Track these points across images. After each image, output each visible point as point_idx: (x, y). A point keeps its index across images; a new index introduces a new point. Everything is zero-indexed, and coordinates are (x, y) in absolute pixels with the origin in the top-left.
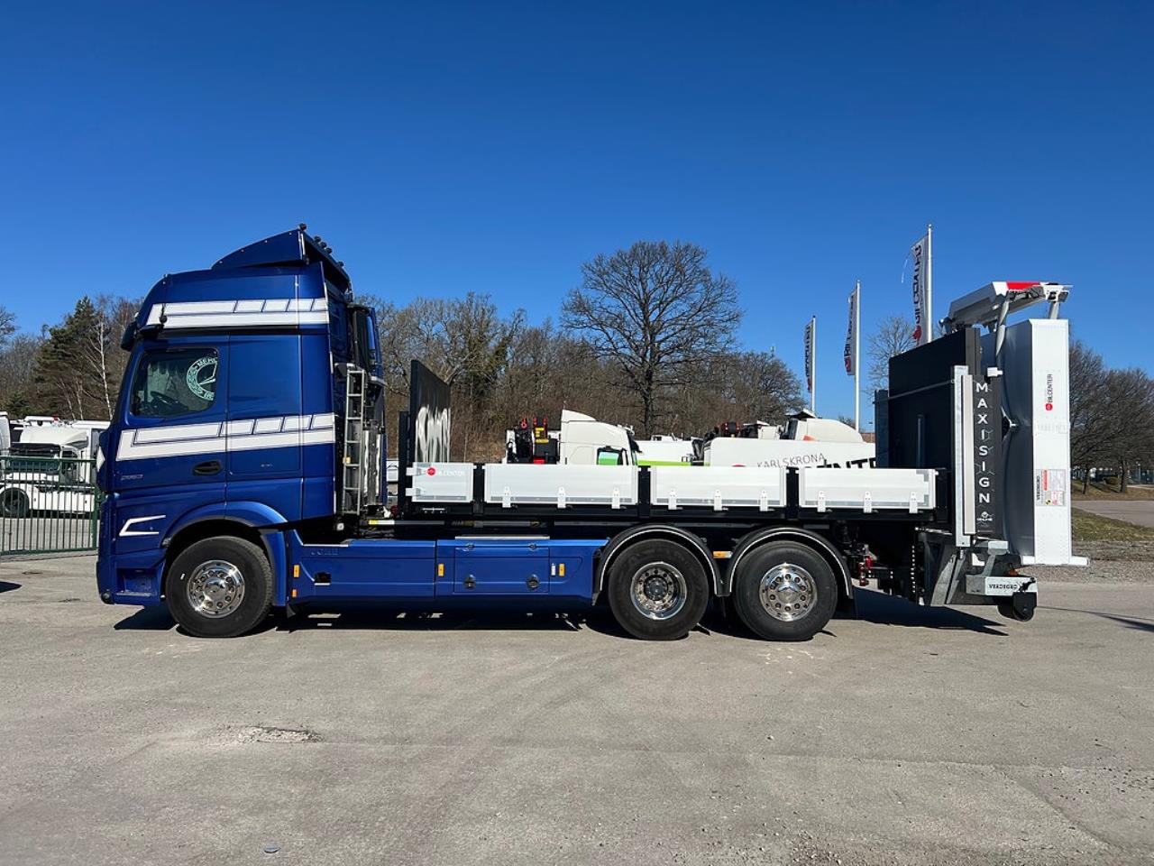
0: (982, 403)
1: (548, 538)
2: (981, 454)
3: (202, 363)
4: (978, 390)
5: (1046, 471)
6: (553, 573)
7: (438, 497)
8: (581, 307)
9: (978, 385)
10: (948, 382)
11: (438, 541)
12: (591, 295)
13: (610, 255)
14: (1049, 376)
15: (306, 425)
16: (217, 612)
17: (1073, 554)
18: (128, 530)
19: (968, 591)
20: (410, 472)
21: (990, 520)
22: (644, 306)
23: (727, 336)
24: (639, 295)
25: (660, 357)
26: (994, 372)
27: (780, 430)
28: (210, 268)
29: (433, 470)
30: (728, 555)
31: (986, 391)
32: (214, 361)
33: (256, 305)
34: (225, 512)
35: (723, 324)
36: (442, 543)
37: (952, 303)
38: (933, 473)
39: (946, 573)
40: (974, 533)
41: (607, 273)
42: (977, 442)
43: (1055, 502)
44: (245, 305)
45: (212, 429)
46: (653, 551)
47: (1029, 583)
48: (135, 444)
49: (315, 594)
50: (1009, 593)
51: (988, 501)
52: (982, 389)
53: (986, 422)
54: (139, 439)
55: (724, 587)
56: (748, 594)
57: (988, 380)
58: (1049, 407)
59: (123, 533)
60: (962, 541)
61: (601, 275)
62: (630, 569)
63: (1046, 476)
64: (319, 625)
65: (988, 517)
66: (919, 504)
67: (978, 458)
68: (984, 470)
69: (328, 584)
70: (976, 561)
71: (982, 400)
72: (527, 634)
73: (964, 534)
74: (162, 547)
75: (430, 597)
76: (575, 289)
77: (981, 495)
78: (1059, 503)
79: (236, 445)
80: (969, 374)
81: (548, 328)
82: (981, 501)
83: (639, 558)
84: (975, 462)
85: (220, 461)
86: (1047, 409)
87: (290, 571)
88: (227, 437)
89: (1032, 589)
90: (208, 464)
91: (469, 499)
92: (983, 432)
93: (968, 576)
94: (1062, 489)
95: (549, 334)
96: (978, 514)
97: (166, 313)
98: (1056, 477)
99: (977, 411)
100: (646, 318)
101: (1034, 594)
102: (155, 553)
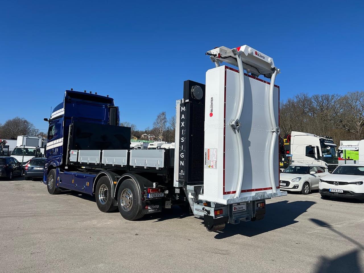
0: (183, 117)
2: (182, 141)
3: (54, 127)
4: (182, 111)
5: (209, 150)
6: (87, 185)
7: (73, 160)
9: (182, 108)
14: (212, 98)
18: (46, 166)
20: (70, 153)
21: (184, 174)
31: (185, 110)
38: (164, 151)
42: (180, 136)
43: (212, 167)
50: (203, 214)
51: (183, 165)
52: (183, 110)
53: (184, 126)
58: (211, 115)
60: (175, 184)
63: (209, 152)
65: (183, 173)
66: (159, 165)
67: (180, 144)
68: (182, 149)
69: (61, 183)
71: (183, 115)
73: (176, 181)
77: (181, 162)
78: (214, 167)
82: (181, 165)
86: (210, 116)
87: (57, 179)
89: (211, 214)
90: (52, 151)
92: (183, 131)
94: (216, 160)
96: (180, 172)
98: (213, 153)
99: (181, 120)
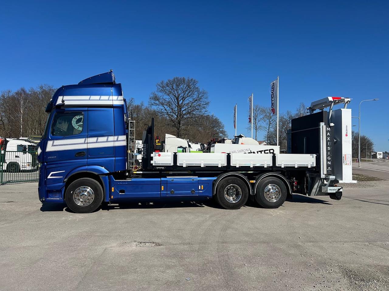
0: (328, 134)
1: (197, 177)
2: (328, 149)
3: (78, 117)
4: (327, 130)
6: (200, 188)
7: (162, 164)
8: (156, 98)
9: (327, 128)
10: (318, 127)
11: (162, 178)
12: (160, 94)
13: (166, 81)
14: (347, 126)
15: (116, 140)
16: (84, 204)
17: (353, 180)
18: (51, 176)
19: (322, 192)
20: (152, 155)
21: (331, 169)
22: (177, 99)
23: (205, 110)
24: (176, 95)
25: (183, 116)
26: (332, 124)
27: (232, 141)
28: (77, 84)
29: (160, 154)
30: (254, 181)
31: (330, 130)
32: (82, 117)
33: (97, 97)
34: (87, 169)
35: (203, 106)
36: (162, 179)
37: (312, 103)
38: (315, 155)
39: (316, 186)
40: (326, 173)
41: (165, 87)
42: (327, 146)
43: (348, 164)
44: (93, 97)
45: (82, 140)
46: (231, 181)
47: (341, 189)
48: (53, 145)
49: (119, 197)
50: (334, 192)
51: (330, 164)
53: (329, 140)
54: (55, 144)
55: (253, 192)
56: (261, 194)
57: (330, 127)
58: (347, 135)
59: (49, 177)
60: (323, 176)
61: (163, 87)
62: (224, 187)
63: (346, 156)
64: (115, 208)
66: (311, 165)
67: (327, 151)
68: (329, 154)
69: (124, 194)
70: (325, 182)
71: (328, 133)
72: (188, 209)
73: (323, 174)
74: (64, 182)
75: (159, 197)
76: (154, 92)
77: (328, 162)
78: (349, 164)
79: (91, 146)
80: (325, 125)
81: (142, 105)
82: (328, 164)
83: (227, 183)
84: (327, 152)
85: (85, 151)
86: (346, 136)
87: (110, 189)
88: (87, 143)
89: (341, 190)
90: (81, 153)
91: (172, 164)
92: (329, 143)
93: (322, 187)
94: (350, 160)
95: (143, 107)
96: (327, 168)
97: (64, 99)
98: (348, 156)
99: (327, 136)
100: (178, 103)
101: (341, 192)
102: (61, 184)
